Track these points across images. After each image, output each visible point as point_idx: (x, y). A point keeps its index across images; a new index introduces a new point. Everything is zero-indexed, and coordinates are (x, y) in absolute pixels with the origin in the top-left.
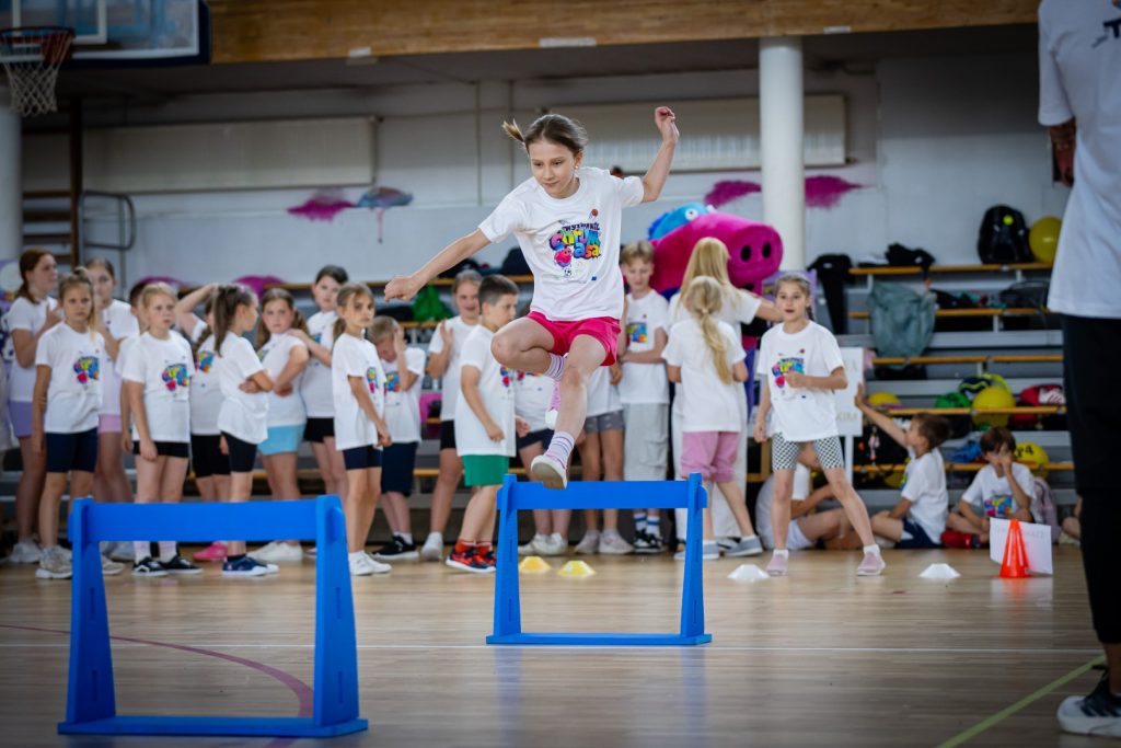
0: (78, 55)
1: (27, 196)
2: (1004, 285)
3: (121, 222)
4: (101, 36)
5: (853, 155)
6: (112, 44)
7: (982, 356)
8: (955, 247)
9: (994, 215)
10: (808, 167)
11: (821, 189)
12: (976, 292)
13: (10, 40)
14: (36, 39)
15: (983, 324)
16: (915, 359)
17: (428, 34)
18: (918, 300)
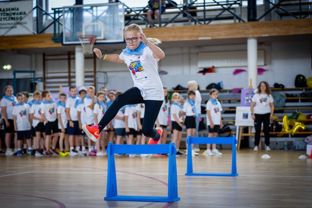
0: (97, 42)
1: (86, 72)
2: (300, 92)
3: (105, 78)
4: (102, 37)
5: (266, 63)
6: (104, 39)
7: (297, 108)
8: (289, 84)
9: (298, 77)
10: (258, 66)
11: (260, 71)
12: (294, 94)
13: (83, 38)
14: (88, 38)
15: (297, 101)
16: (281, 108)
17: (174, 37)
18: (282, 96)
